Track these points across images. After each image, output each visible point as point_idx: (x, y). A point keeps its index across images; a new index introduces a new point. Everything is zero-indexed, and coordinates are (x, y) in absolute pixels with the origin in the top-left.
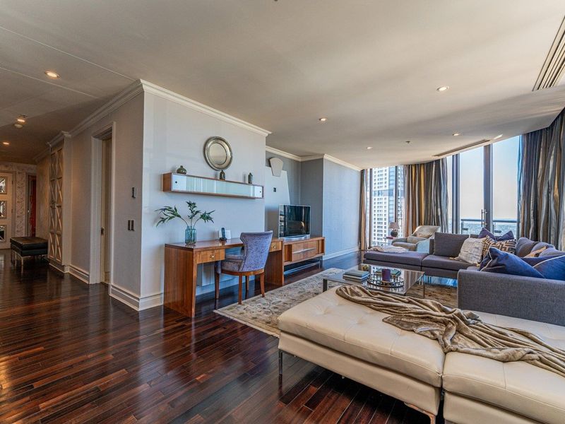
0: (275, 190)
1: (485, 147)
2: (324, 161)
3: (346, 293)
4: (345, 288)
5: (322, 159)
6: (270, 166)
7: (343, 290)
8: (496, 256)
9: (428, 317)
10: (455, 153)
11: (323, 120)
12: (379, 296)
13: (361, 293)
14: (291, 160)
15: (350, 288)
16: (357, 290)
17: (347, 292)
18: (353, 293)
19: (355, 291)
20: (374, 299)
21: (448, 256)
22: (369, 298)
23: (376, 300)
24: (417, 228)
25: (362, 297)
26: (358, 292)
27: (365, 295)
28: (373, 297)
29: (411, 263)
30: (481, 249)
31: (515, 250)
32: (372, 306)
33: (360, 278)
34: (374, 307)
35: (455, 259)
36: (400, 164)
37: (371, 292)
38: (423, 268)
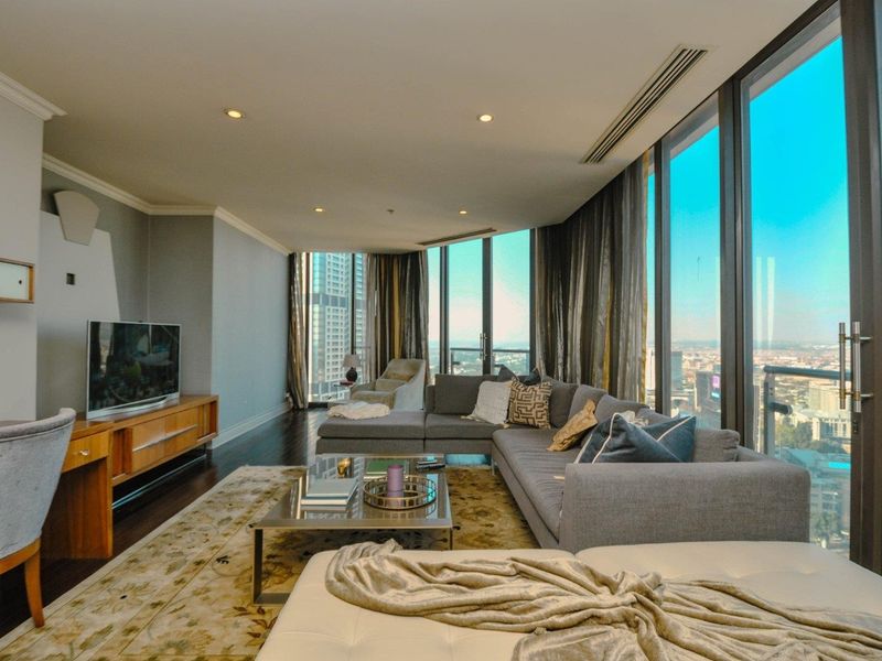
0: (71, 279)
1: (484, 240)
2: (215, 221)
3: (359, 586)
4: (354, 569)
5: (211, 218)
6: (55, 212)
7: (351, 576)
8: (623, 430)
9: (593, 617)
10: (443, 244)
11: (234, 114)
12: (449, 575)
13: (404, 575)
14: (124, 207)
15: (368, 567)
16: (390, 569)
17: (361, 580)
18: (380, 581)
19: (386, 573)
20: (443, 589)
21: (457, 414)
22: (430, 588)
23: (448, 591)
24: (390, 365)
25: (409, 587)
26: (393, 575)
27: (413, 582)
28: (436, 582)
29: (408, 436)
30: (506, 398)
31: (551, 399)
32: (448, 615)
33: (344, 502)
34: (455, 616)
35: (469, 417)
36: (363, 251)
37: (426, 568)
38: (427, 442)
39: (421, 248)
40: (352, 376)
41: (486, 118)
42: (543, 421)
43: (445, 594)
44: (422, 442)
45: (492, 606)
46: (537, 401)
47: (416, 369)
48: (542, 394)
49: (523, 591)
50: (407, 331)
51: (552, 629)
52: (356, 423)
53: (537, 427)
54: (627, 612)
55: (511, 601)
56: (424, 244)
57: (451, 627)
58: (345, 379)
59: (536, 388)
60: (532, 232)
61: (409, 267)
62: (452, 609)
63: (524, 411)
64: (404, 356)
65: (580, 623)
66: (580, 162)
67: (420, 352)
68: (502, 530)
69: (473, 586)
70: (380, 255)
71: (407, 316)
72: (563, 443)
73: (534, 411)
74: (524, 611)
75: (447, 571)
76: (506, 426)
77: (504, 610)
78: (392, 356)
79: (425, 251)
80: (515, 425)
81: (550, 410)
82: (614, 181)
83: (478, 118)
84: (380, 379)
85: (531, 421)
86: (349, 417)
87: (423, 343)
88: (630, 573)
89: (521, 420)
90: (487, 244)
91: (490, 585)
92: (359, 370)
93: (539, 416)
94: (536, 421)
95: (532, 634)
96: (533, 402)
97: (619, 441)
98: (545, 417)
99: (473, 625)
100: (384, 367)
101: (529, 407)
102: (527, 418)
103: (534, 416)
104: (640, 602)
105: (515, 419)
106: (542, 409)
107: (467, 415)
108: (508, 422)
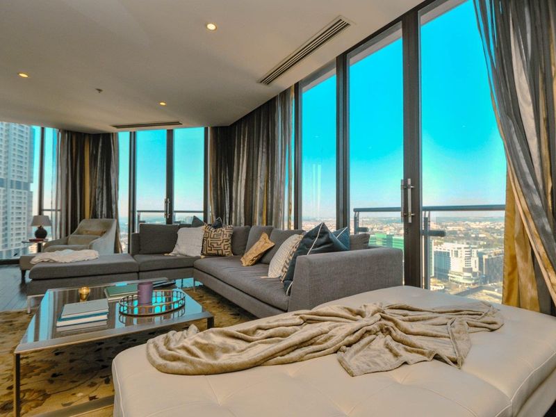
1: (169, 130)
3: (197, 359)
4: (184, 348)
7: (182, 353)
8: (327, 233)
10: (133, 130)
19: (216, 343)
20: (265, 343)
21: (162, 253)
22: (255, 345)
23: (269, 343)
24: (81, 225)
25: (238, 349)
26: (222, 344)
27: (241, 345)
28: (257, 340)
29: (124, 271)
30: (201, 238)
31: (233, 236)
32: (279, 358)
33: (105, 317)
34: (283, 358)
35: (170, 254)
36: (53, 126)
37: (245, 332)
38: (141, 274)
39: (114, 130)
40: (41, 234)
41: (211, 27)
42: (227, 252)
43: (269, 346)
44: (136, 274)
45: (304, 344)
46: (225, 238)
47: (108, 226)
48: (228, 233)
49: (319, 328)
50: (98, 196)
51: (349, 345)
52: (68, 265)
53: (224, 256)
54: (381, 324)
55: (316, 337)
56: (118, 127)
57: (284, 366)
58: (34, 237)
59: (224, 229)
60: (206, 130)
61: (100, 145)
62: (281, 354)
63: (215, 245)
64: (94, 216)
65: (362, 337)
66: (258, 82)
67: (111, 213)
68: (221, 322)
69: (285, 335)
70: (71, 132)
71: (99, 183)
72: (253, 260)
73: (223, 244)
74: (326, 341)
75: (260, 331)
76: (203, 257)
77: (312, 344)
78: (83, 217)
79: (117, 134)
80: (209, 255)
81: (232, 244)
82: (271, 100)
83: (206, 26)
84: (71, 236)
85: (220, 252)
86: (60, 261)
87: (114, 206)
88: (369, 304)
89: (213, 252)
90: (170, 134)
91: (292, 333)
92: (47, 228)
93: (225, 247)
94: (224, 251)
95: (339, 352)
96: (222, 239)
97: (323, 240)
98: (229, 248)
99: (301, 359)
100: (74, 227)
101: (219, 243)
102: (218, 250)
103: (223, 248)
104: (383, 318)
105: (209, 252)
106: (227, 243)
107: (169, 253)
108: (203, 254)
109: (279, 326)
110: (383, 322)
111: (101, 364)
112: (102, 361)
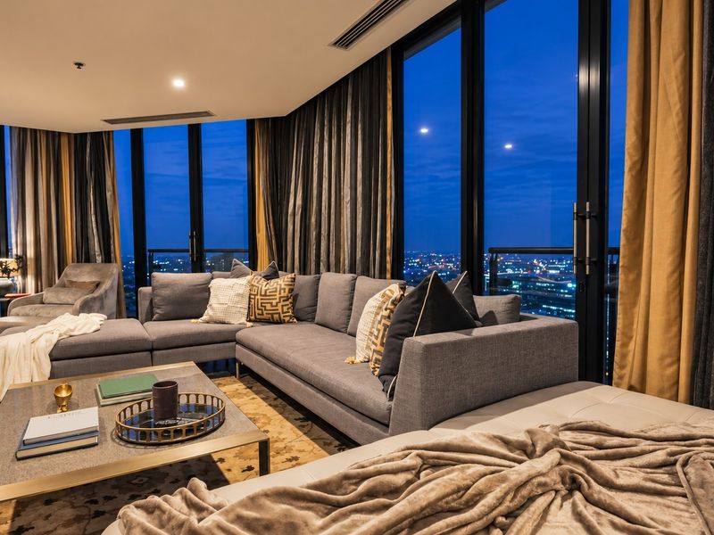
20: (361, 510)
21: (187, 319)
22: (343, 515)
24: (64, 272)
26: (284, 517)
28: (346, 503)
30: (247, 296)
35: (200, 320)
38: (155, 353)
39: (107, 127)
42: (288, 316)
44: (147, 353)
46: (283, 294)
47: (106, 275)
48: (286, 287)
53: (283, 322)
54: (562, 470)
56: (112, 121)
59: (280, 281)
61: (87, 150)
63: (268, 307)
69: (395, 492)
73: (280, 305)
76: (249, 324)
79: (112, 133)
80: (259, 322)
81: (294, 304)
85: (276, 316)
89: (265, 316)
93: (283, 309)
94: (282, 315)
96: (278, 297)
98: (290, 310)
101: (274, 302)
102: (272, 314)
103: (280, 311)
104: (564, 456)
105: (258, 317)
106: (288, 303)
107: (198, 318)
108: (250, 321)
109: (380, 473)
110: (567, 466)
111: (94, 508)
112: (95, 502)
